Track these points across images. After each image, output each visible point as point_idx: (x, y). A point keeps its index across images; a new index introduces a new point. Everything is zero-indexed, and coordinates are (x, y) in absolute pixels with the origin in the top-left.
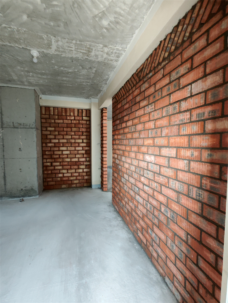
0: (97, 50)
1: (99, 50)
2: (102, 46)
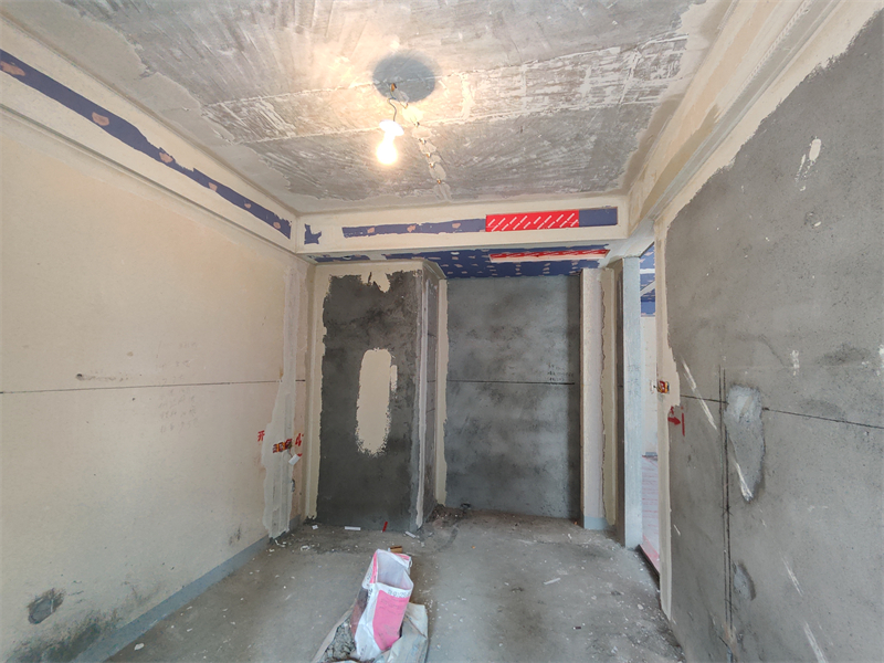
0: (599, 72)
1: (606, 67)
2: (615, 50)
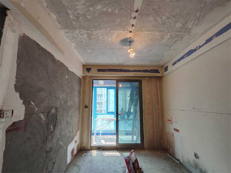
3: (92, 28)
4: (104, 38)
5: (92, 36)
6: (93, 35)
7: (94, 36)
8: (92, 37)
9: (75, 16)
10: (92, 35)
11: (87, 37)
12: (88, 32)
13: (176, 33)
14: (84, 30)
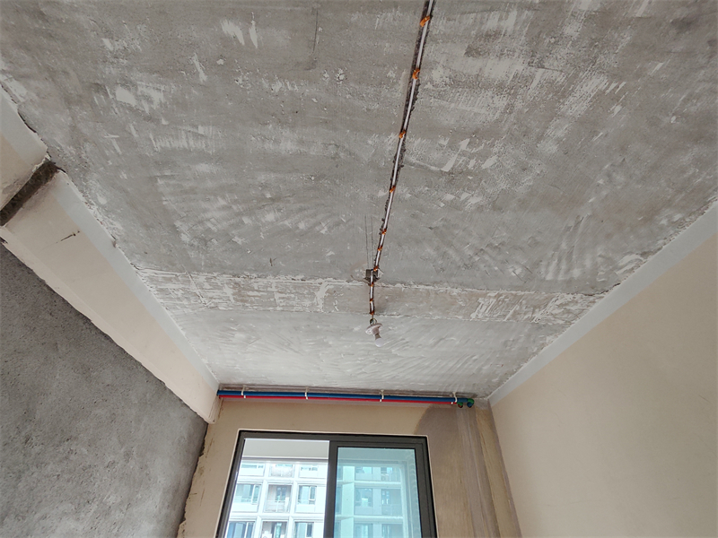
3: (250, 271)
4: (288, 299)
5: (251, 293)
6: (253, 290)
7: (256, 293)
8: (249, 296)
9: (195, 237)
10: (249, 290)
11: (233, 295)
12: (237, 279)
13: (514, 292)
14: (224, 273)
